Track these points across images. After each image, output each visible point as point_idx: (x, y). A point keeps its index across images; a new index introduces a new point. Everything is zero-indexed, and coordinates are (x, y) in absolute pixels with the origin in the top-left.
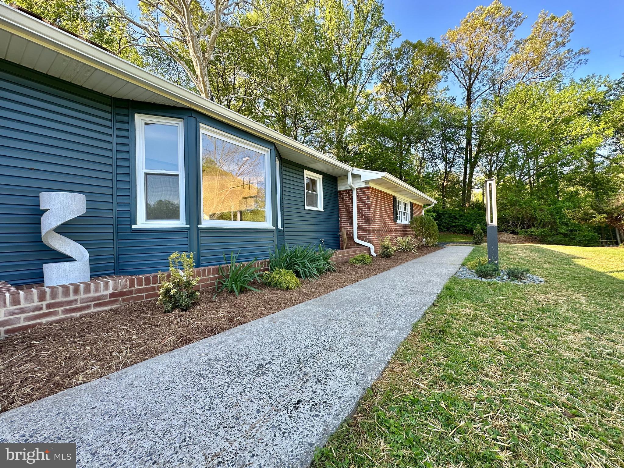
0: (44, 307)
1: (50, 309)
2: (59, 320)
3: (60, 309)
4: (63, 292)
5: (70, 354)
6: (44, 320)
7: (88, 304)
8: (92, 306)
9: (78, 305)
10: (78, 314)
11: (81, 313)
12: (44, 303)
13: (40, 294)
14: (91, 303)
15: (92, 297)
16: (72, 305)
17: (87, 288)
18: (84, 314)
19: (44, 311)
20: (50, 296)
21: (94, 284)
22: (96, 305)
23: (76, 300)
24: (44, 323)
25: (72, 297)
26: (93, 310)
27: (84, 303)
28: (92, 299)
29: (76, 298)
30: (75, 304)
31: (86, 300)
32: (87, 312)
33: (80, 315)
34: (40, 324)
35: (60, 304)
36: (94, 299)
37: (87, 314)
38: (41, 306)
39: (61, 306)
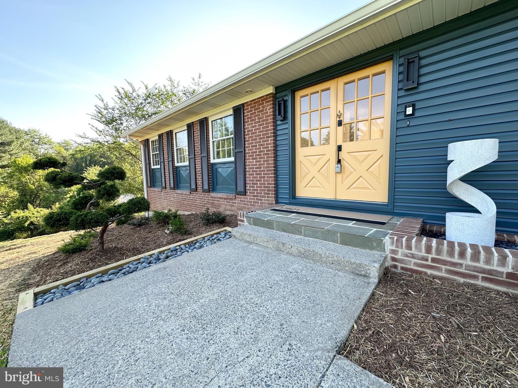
0: (430, 260)
1: (434, 263)
2: (442, 277)
3: (444, 267)
4: (448, 251)
5: (421, 333)
6: (429, 272)
7: (475, 273)
8: (480, 278)
9: (462, 270)
10: (462, 280)
11: (465, 280)
12: (430, 256)
13: (427, 247)
14: (478, 274)
15: (481, 268)
16: (456, 267)
17: (475, 255)
18: (469, 283)
19: (429, 263)
20: (435, 251)
21: (485, 254)
22: (484, 279)
23: (461, 265)
24: (429, 274)
25: (456, 259)
26: (480, 283)
27: (470, 270)
28: (481, 270)
29: (461, 261)
30: (459, 268)
31: (472, 269)
32: (472, 281)
33: (464, 282)
34: (426, 274)
35: (445, 263)
36: (483, 271)
37: (472, 285)
38: (427, 258)
39: (445, 265)
